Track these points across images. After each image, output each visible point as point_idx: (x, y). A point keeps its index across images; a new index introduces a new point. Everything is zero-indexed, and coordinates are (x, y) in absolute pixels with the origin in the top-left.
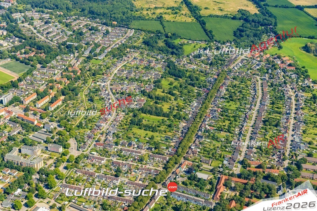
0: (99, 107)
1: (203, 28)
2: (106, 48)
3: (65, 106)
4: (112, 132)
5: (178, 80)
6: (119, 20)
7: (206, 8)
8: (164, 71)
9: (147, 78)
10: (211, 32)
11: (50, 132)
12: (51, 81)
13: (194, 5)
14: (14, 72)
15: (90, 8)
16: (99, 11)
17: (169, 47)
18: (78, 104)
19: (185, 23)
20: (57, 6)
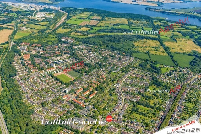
0: (115, 99)
1: (172, 59)
2: (119, 67)
3: (97, 97)
4: (122, 114)
5: (158, 87)
6: (126, 52)
7: (173, 48)
8: (150, 82)
9: (141, 85)
10: (176, 61)
11: (89, 111)
12: (91, 83)
13: (167, 46)
14: (72, 76)
15: (111, 45)
16: (116, 47)
17: (153, 68)
18: (104, 96)
19: (162, 56)
20: (95, 43)
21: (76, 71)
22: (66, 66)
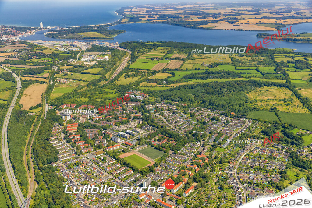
0: (228, 196)
2: (229, 137)
3: (198, 193)
5: (303, 171)
6: (237, 111)
8: (287, 161)
9: (271, 169)
12: (183, 168)
13: (304, 97)
14: (150, 157)
15: (210, 100)
16: (218, 103)
17: (288, 137)
18: (209, 192)
19: (298, 114)
20: (181, 99)
21: (156, 148)
22: (138, 140)
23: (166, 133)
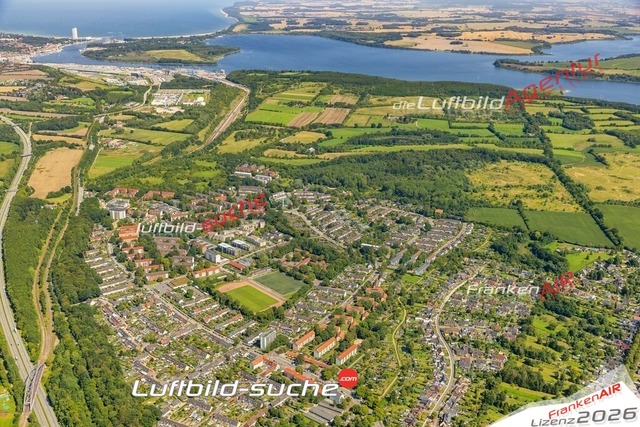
0: (422, 363)
1: (598, 223)
2: (428, 255)
3: (364, 358)
5: (563, 320)
6: (446, 207)
7: (598, 188)
8: (534, 302)
9: (505, 314)
10: (614, 231)
11: (339, 406)
12: (338, 311)
13: (576, 182)
14: (277, 291)
15: (396, 186)
16: (411, 191)
17: (540, 257)
18: (385, 356)
19: (563, 214)
20: (342, 182)
21: (289, 274)
22: (255, 258)
23: (310, 246)
